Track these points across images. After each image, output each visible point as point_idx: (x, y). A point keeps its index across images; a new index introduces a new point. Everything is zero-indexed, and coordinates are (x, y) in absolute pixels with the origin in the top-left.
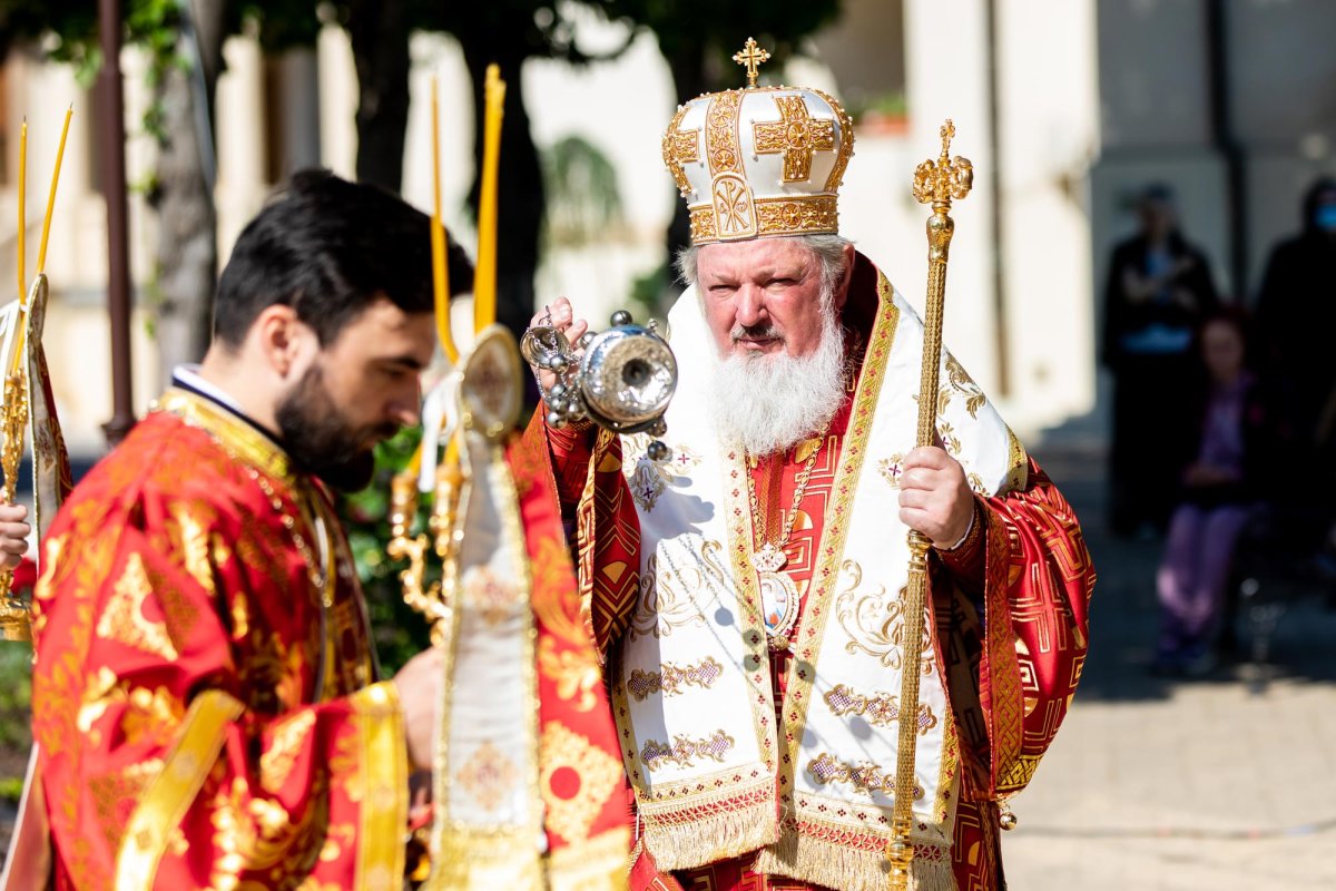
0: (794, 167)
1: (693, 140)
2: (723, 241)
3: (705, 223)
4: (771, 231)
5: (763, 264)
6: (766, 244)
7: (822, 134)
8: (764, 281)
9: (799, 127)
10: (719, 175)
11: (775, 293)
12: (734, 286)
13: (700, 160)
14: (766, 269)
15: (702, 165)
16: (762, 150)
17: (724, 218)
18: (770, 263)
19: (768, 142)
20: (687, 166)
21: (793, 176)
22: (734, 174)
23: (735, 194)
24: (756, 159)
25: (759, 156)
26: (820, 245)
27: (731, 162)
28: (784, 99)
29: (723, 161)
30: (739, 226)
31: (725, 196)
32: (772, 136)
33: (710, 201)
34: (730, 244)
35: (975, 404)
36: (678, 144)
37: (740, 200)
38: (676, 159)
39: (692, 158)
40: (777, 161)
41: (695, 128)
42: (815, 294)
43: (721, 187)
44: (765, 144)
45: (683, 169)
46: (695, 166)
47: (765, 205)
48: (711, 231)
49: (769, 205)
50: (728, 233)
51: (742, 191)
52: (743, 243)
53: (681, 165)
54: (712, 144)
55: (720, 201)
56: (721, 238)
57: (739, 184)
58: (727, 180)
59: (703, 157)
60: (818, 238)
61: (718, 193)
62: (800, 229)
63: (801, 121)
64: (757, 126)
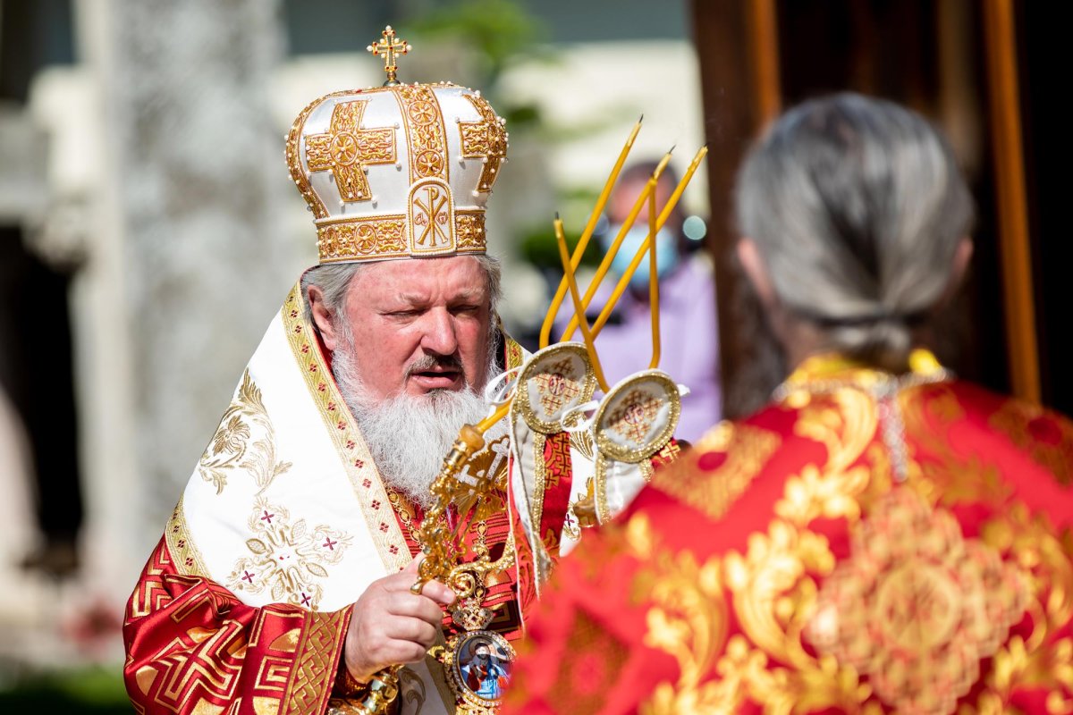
0: (488, 175)
1: (389, 139)
2: (415, 257)
4: (465, 248)
5: (459, 286)
6: (462, 262)
8: (456, 307)
10: (420, 181)
11: (463, 319)
12: (421, 310)
13: (398, 163)
14: (461, 291)
15: (399, 169)
16: (468, 153)
17: (419, 230)
18: (465, 285)
19: (473, 145)
20: (371, 169)
21: (484, 186)
22: (438, 180)
23: (436, 203)
24: (461, 164)
25: (466, 161)
27: (435, 167)
29: (427, 164)
30: (437, 241)
31: (424, 205)
32: (478, 138)
33: (403, 210)
34: (425, 261)
36: (364, 143)
37: (442, 211)
38: (355, 161)
39: (383, 160)
41: (390, 125)
43: (421, 195)
44: (471, 147)
45: (363, 173)
47: (465, 217)
48: (402, 245)
50: (424, 249)
51: (445, 200)
52: (437, 260)
53: (361, 167)
54: (416, 144)
55: (416, 211)
56: (413, 254)
57: (442, 192)
58: (429, 187)
59: (403, 159)
61: (416, 202)
64: (463, 126)
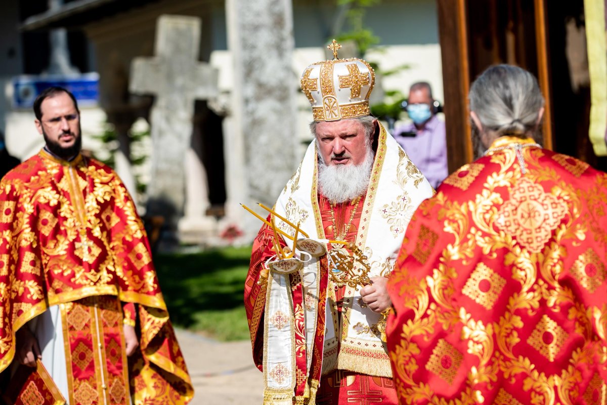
0: (355, 92)
1: (315, 82)
2: (327, 121)
3: (320, 114)
4: (346, 117)
6: (344, 122)
7: (365, 79)
8: (344, 137)
9: (356, 77)
10: (325, 96)
11: (348, 141)
12: (331, 138)
13: (318, 91)
14: (344, 132)
15: (318, 93)
16: (342, 86)
17: (327, 112)
18: (345, 130)
19: (344, 83)
20: (312, 92)
21: (354, 96)
22: (332, 96)
23: (332, 104)
24: (340, 90)
25: (341, 89)
26: (364, 121)
27: (330, 91)
28: (350, 66)
29: (327, 91)
30: (334, 116)
31: (328, 104)
32: (346, 81)
33: (322, 106)
34: (330, 123)
35: (418, 182)
36: (309, 83)
37: (334, 106)
38: (308, 89)
39: (314, 89)
40: (348, 91)
41: (315, 78)
42: (363, 140)
43: (326, 101)
44: (344, 84)
45: (310, 93)
46: (316, 92)
47: (343, 107)
48: (322, 117)
49: (345, 107)
50: (329, 119)
51: (335, 102)
52: (335, 122)
53: (310, 91)
54: (323, 84)
55: (326, 106)
57: (334, 100)
58: (329, 98)
60: (363, 118)
61: (325, 103)
62: (357, 115)
63: (357, 74)
64: (340, 77)
